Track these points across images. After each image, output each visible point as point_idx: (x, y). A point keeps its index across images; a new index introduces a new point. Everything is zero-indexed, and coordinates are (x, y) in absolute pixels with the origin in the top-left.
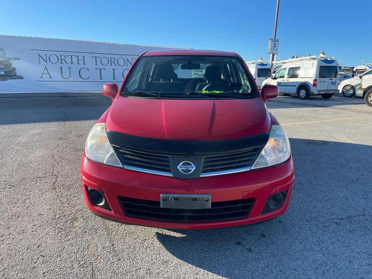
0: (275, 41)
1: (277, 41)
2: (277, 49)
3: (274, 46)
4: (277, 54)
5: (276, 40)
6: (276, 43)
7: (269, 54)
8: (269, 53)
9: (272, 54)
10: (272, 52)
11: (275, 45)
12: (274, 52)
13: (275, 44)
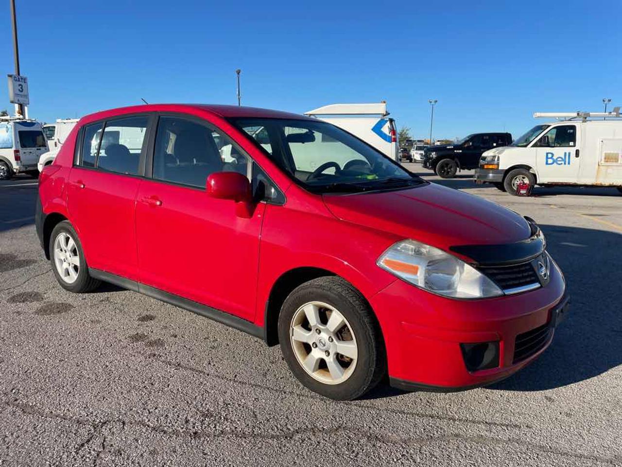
0: (19, 80)
1: (25, 80)
2: (26, 96)
3: (21, 90)
4: (28, 104)
5: (22, 79)
6: (23, 84)
7: (13, 104)
8: (12, 102)
9: (19, 104)
10: (18, 101)
11: (21, 88)
12: (22, 100)
13: (22, 86)
